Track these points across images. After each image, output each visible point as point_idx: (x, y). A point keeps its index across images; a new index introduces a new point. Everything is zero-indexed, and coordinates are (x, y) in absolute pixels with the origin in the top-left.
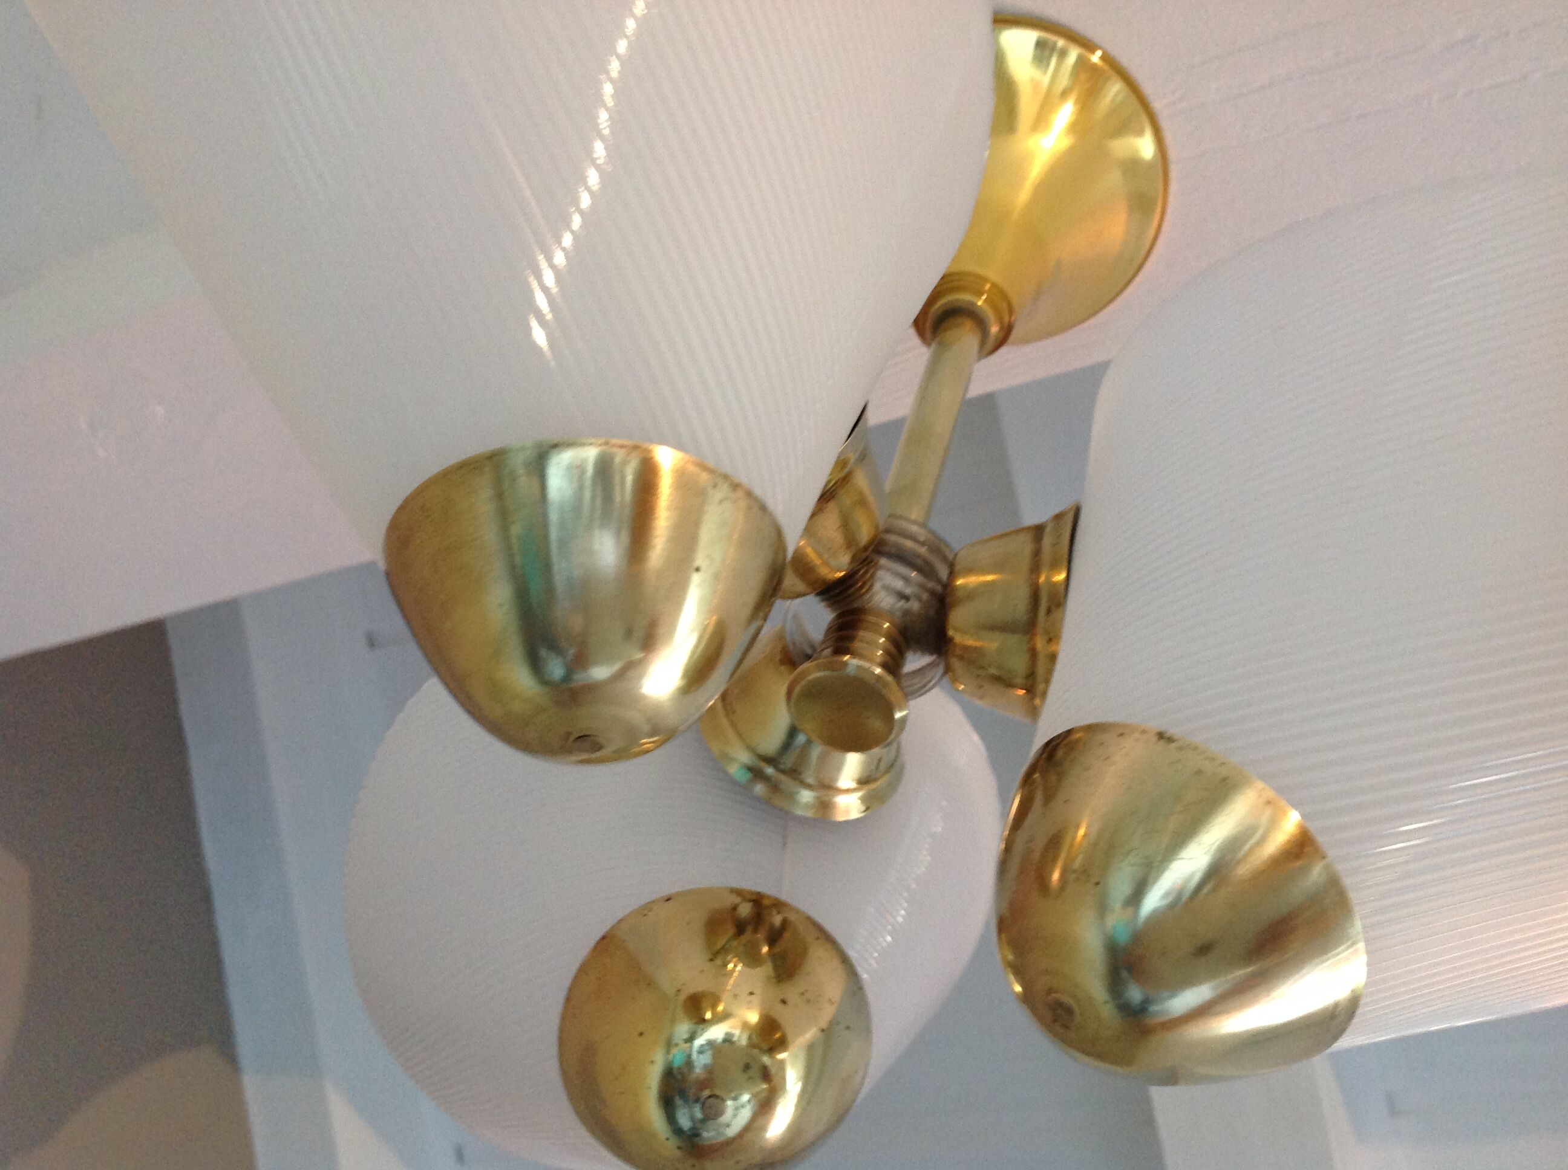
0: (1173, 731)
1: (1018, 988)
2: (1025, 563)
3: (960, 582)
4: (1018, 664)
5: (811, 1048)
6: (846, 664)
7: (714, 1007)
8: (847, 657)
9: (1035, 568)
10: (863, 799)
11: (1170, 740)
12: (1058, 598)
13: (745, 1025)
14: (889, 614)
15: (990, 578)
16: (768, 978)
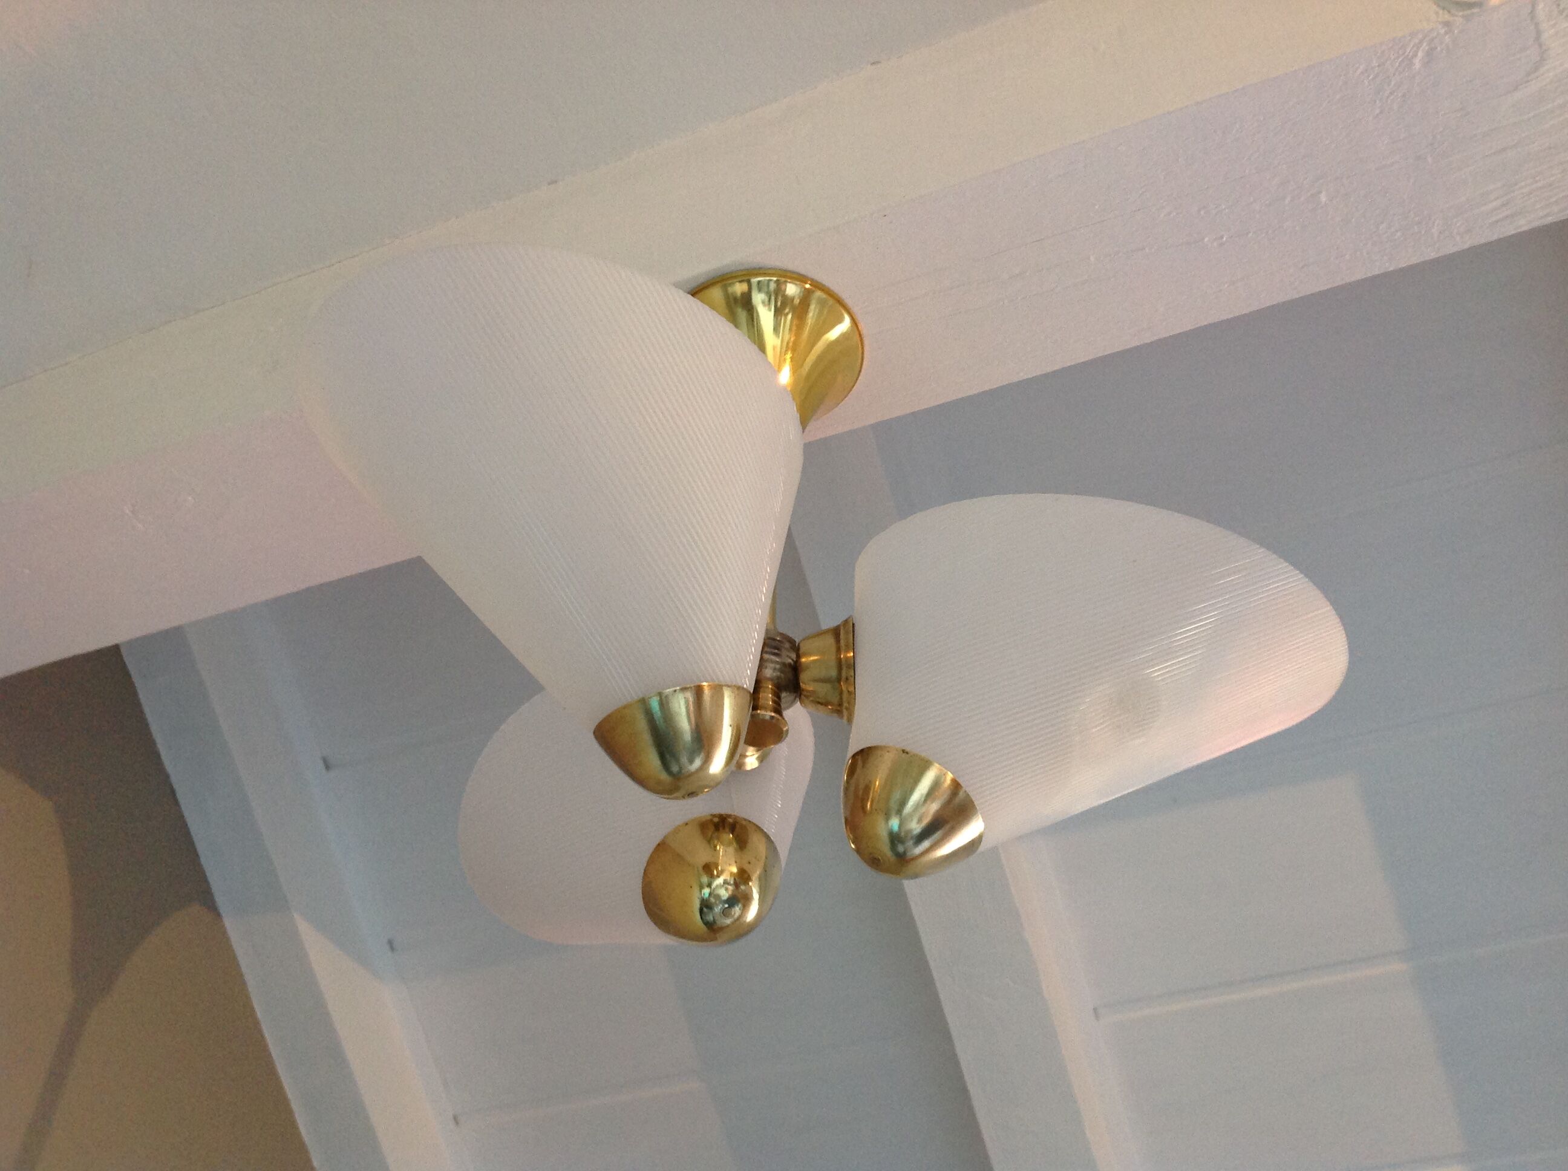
0: (908, 749)
1: (853, 846)
2: (834, 649)
3: (803, 660)
4: (835, 699)
5: (760, 879)
6: (759, 714)
7: (717, 869)
8: (759, 711)
9: (839, 650)
10: (758, 758)
11: (907, 753)
12: (852, 665)
13: (732, 874)
14: (771, 679)
15: (816, 658)
16: (736, 850)
